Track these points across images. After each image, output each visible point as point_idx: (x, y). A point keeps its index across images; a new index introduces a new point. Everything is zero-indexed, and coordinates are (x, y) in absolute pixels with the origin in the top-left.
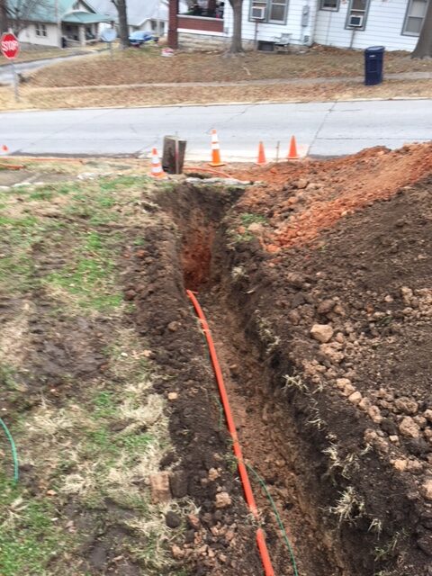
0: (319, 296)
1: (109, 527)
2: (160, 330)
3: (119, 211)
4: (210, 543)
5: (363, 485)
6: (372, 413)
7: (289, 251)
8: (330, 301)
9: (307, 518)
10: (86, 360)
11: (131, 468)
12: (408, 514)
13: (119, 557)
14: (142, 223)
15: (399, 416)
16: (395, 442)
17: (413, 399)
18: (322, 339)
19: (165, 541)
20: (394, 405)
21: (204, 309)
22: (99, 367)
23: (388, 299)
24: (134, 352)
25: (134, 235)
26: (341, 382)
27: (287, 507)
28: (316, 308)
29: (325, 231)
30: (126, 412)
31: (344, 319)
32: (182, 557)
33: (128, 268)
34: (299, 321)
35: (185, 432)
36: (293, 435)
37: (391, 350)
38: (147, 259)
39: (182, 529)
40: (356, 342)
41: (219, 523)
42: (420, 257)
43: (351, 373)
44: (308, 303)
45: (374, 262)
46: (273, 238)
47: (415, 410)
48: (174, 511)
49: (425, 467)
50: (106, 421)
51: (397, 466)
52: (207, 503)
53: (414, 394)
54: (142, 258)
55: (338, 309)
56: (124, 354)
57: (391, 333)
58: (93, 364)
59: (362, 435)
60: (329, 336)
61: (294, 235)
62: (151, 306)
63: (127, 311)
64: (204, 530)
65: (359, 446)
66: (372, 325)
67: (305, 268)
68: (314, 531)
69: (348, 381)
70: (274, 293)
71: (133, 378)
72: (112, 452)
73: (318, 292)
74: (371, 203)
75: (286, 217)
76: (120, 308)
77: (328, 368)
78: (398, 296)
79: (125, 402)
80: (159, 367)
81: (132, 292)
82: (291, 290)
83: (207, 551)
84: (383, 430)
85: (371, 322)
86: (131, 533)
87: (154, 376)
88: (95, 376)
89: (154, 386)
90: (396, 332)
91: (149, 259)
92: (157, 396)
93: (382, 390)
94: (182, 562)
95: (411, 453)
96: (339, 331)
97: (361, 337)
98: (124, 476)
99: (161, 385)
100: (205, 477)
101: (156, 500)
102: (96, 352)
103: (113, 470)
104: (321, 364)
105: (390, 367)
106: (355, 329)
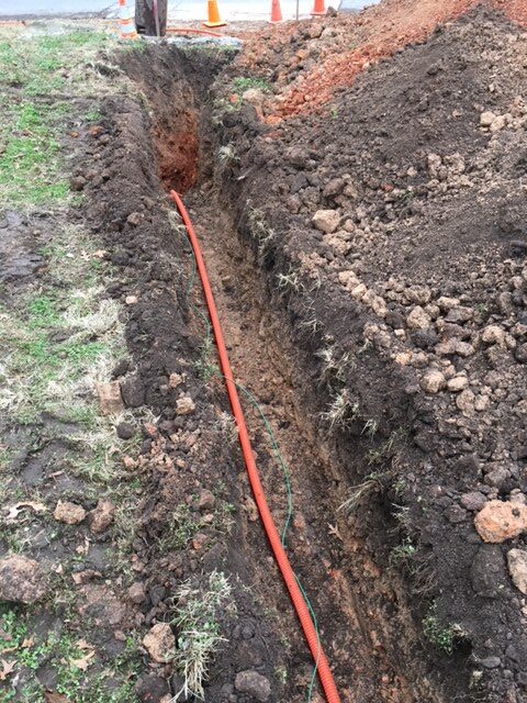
0: (327, 175)
1: (46, 442)
2: (116, 223)
3: (65, 76)
4: (169, 451)
5: (359, 385)
6: (375, 306)
7: (293, 122)
8: (339, 180)
9: (304, 435)
10: (18, 263)
11: (75, 380)
12: (406, 410)
13: (58, 473)
14: (96, 91)
15: (408, 308)
16: (401, 336)
17: (427, 287)
18: (326, 229)
19: (116, 453)
20: (404, 296)
21: (191, 211)
22: (36, 270)
23: (412, 172)
24: (84, 253)
25: (86, 108)
26: (343, 276)
27: (283, 425)
28: (321, 190)
29: (341, 91)
30: (70, 320)
31: (355, 203)
32: (136, 468)
33: (76, 150)
34: (299, 209)
35: (144, 337)
36: (289, 345)
37: (408, 234)
38: (102, 137)
39: (137, 439)
40: (367, 229)
41: (180, 430)
42: (455, 113)
43: (357, 264)
44: (311, 186)
45: (397, 126)
46: (275, 107)
47: (427, 299)
48: (128, 422)
49: (430, 360)
50: (45, 332)
51: (398, 360)
52: (168, 411)
53: (429, 281)
54: (96, 137)
55: (349, 190)
56: (70, 255)
57: (410, 214)
58: (28, 266)
59: (361, 330)
60: (335, 223)
61: (301, 100)
62: (105, 194)
63: (75, 204)
64: (163, 439)
65: (357, 343)
66: (389, 206)
67: (312, 141)
68: (311, 447)
69: (352, 273)
70: (270, 176)
71: (81, 281)
72: (52, 365)
73: (324, 170)
74: (401, 49)
75: (293, 79)
76: (65, 200)
77: (330, 261)
78: (423, 168)
79: (69, 309)
80: (115, 268)
81: (80, 179)
82: (291, 170)
83: (164, 460)
84: (387, 324)
85: (388, 202)
86: (73, 447)
87: (108, 279)
88: (30, 281)
89: (108, 291)
90: (416, 212)
91: (105, 138)
92: (111, 301)
93: (391, 280)
94: (135, 473)
95: (417, 347)
96: (349, 218)
97: (375, 222)
98: (66, 390)
99: (118, 289)
100: (164, 383)
101: (105, 411)
102: (32, 253)
103: (52, 384)
104: (322, 256)
105: (403, 252)
106: (369, 213)
